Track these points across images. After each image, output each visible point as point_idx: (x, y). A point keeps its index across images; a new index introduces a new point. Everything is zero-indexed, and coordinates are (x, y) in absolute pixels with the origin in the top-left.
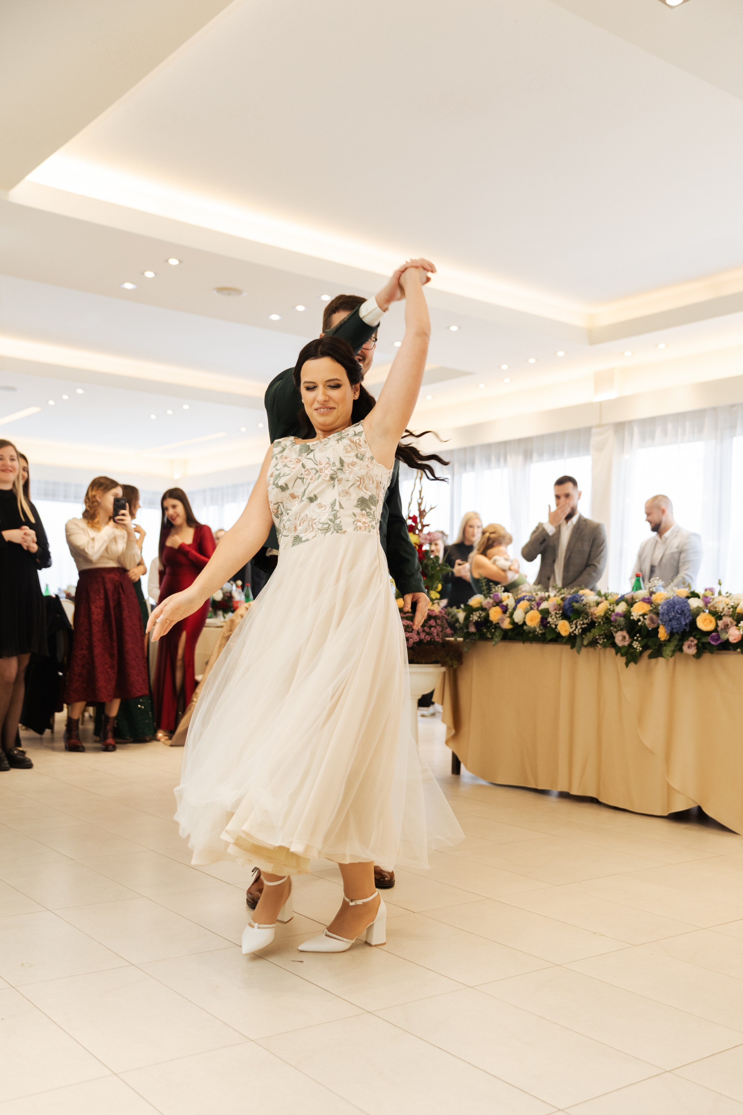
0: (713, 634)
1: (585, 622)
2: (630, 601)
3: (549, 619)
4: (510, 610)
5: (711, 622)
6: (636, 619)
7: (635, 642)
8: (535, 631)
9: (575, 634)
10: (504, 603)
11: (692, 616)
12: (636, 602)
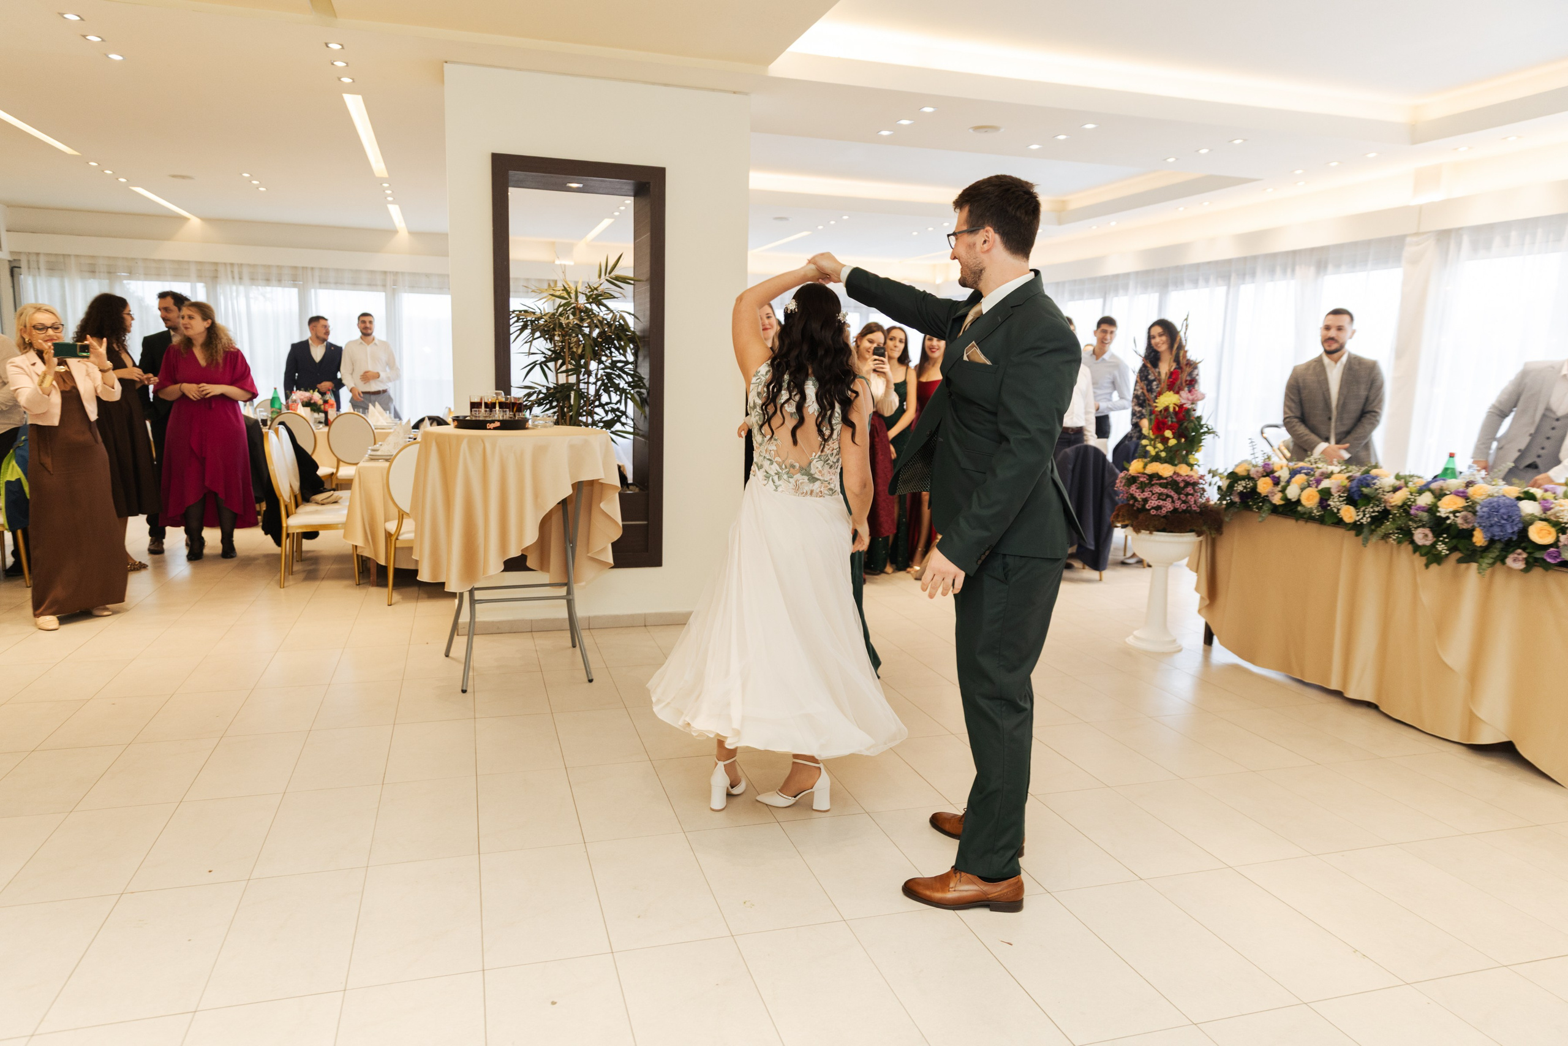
0: (1552, 549)
1: (1376, 509)
2: (1437, 492)
3: (1330, 502)
4: (1282, 484)
5: (1550, 534)
6: (1443, 515)
7: (1440, 543)
8: (1311, 513)
9: (1362, 523)
10: (1276, 474)
11: (1523, 523)
12: (1446, 494)
